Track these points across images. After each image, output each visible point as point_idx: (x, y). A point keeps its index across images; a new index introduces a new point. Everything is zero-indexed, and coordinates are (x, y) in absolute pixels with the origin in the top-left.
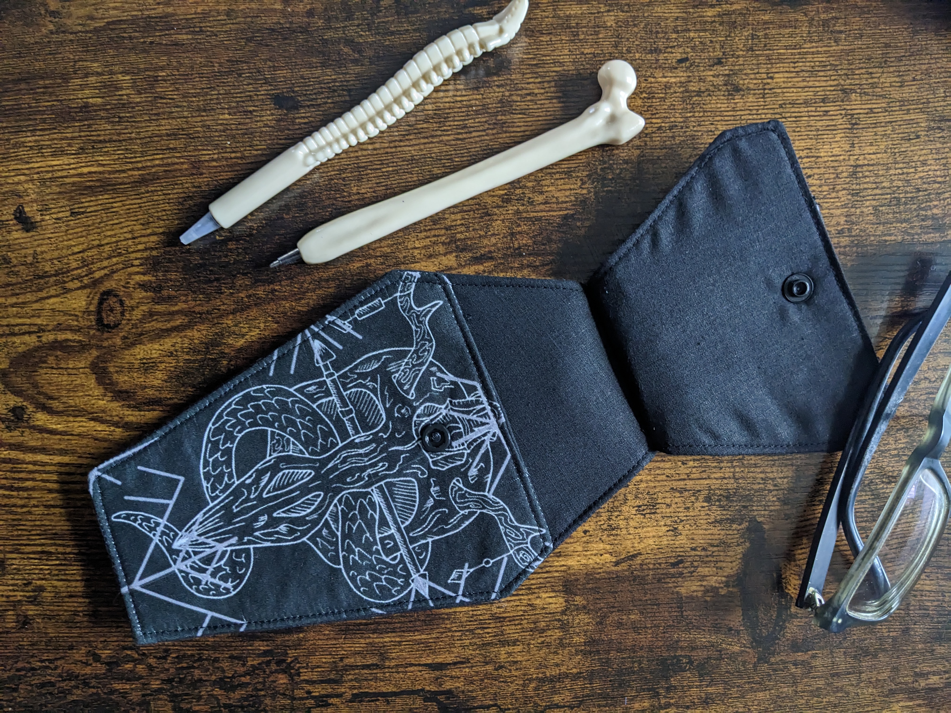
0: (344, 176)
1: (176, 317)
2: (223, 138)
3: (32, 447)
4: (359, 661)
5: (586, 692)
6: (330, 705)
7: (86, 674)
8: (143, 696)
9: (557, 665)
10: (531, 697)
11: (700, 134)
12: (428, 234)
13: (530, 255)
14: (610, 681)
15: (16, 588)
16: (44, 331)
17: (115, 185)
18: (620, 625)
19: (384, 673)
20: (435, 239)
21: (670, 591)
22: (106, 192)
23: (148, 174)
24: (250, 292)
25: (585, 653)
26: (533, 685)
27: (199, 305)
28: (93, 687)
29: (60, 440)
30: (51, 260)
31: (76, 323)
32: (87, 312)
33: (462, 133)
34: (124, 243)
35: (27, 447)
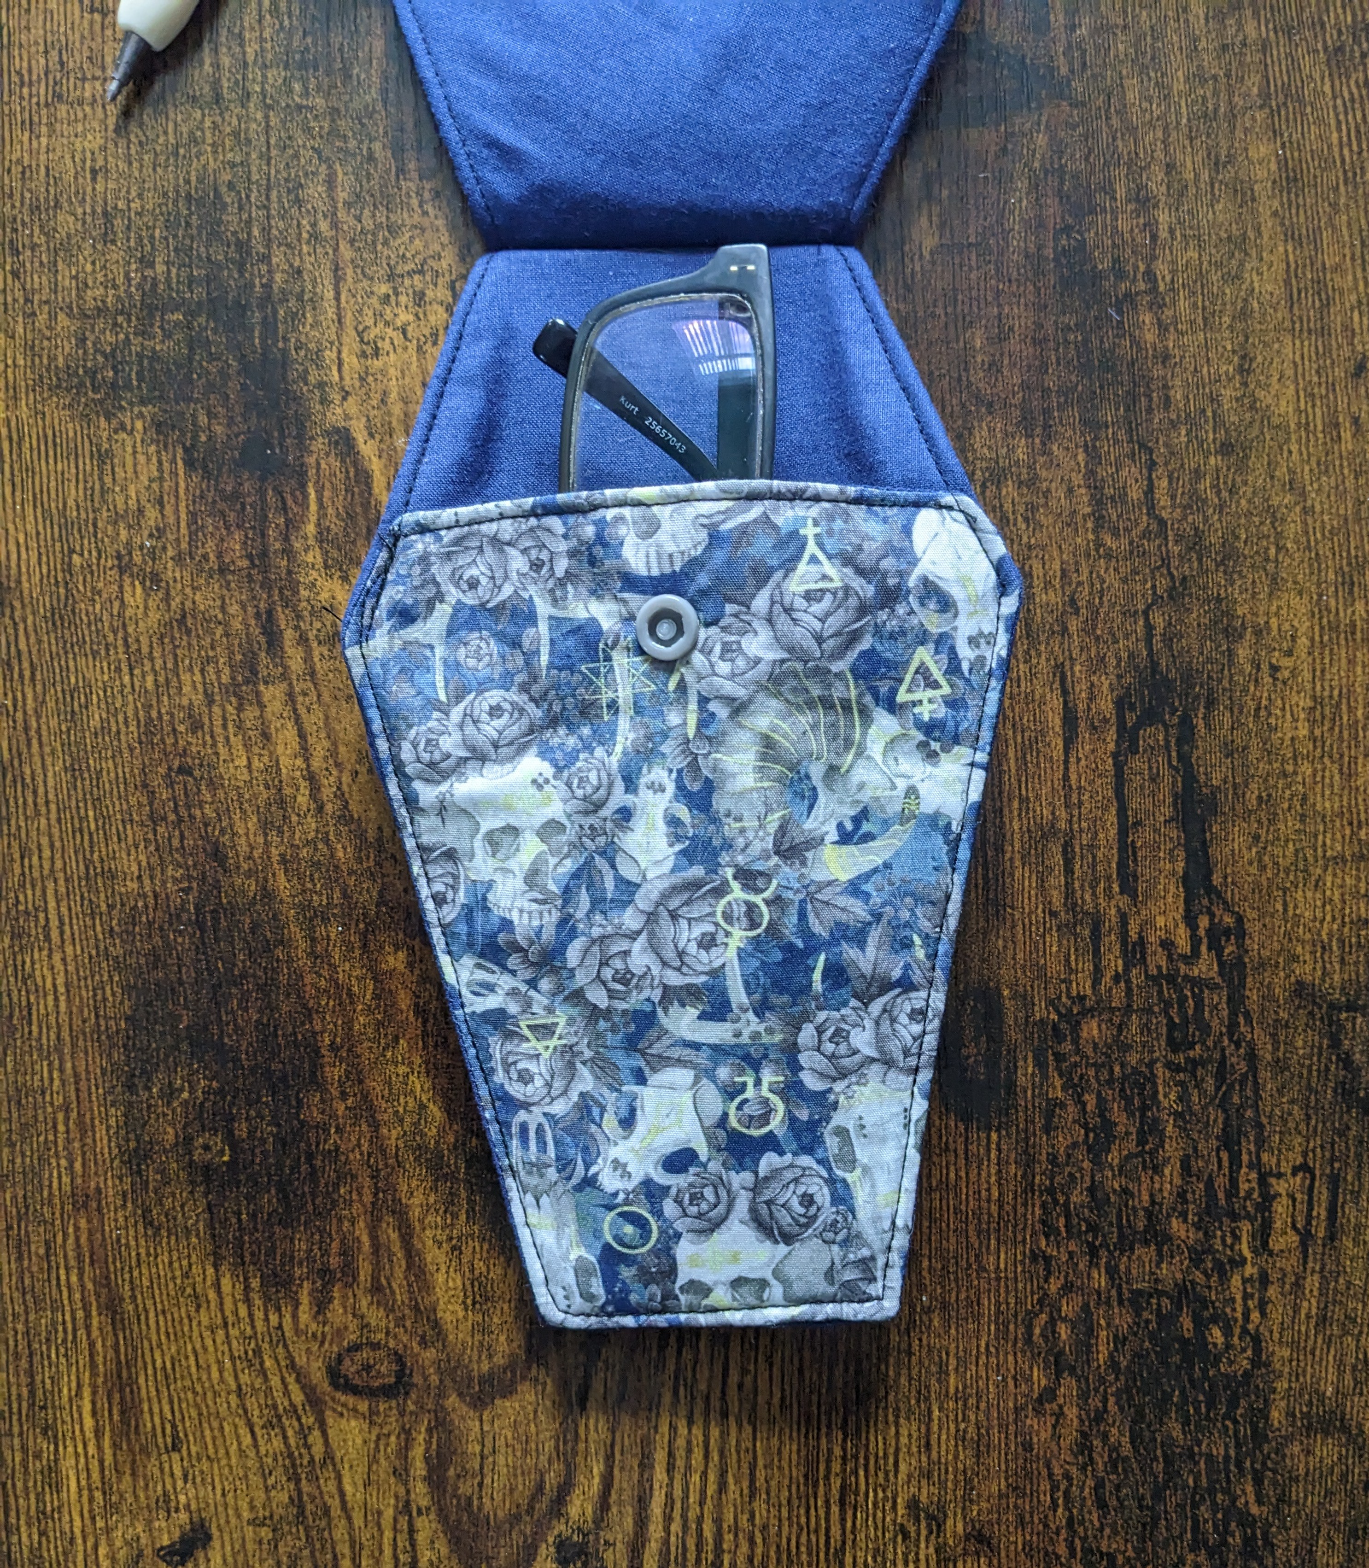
0: (104, 907)
1: (383, 1239)
2: (27, 1148)
3: (635, 1523)
4: (1057, 880)
5: (1122, 435)
6: (1141, 938)
7: (1079, 1417)
8: (1121, 1302)
9: (1070, 490)
10: (1131, 543)
11: (28, 195)
12: (221, 739)
13: (263, 535)
14: (1101, 387)
15: (911, 1557)
16: (408, 1503)
17: (119, 1362)
18: (993, 367)
19: (1081, 831)
20: (230, 725)
21: (928, 267)
22: (133, 1381)
23: (98, 1295)
24: (335, 1093)
25: (1048, 436)
26: (1108, 540)
27: (360, 1194)
28: (1105, 1401)
29: (622, 1469)
30: (267, 1490)
31: (393, 1439)
32: (371, 1417)
33: (21, 670)
34: (235, 1343)
35: (636, 1534)
